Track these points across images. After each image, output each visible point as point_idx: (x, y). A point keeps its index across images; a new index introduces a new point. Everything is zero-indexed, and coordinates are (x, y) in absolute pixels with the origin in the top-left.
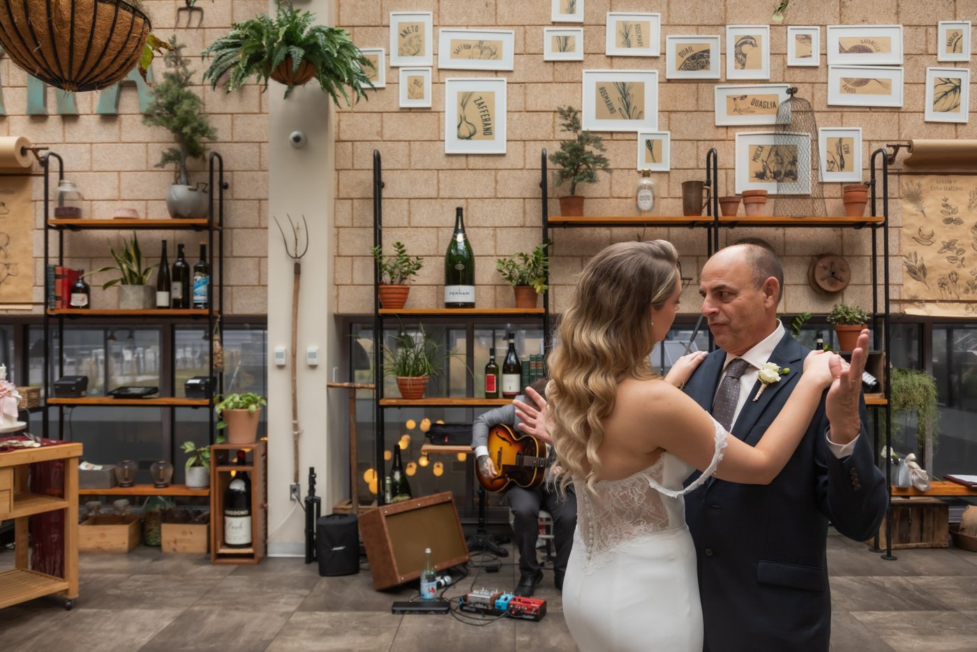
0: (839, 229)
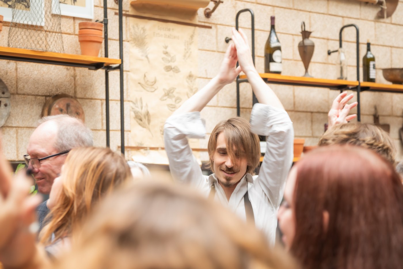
0: (72, 68)
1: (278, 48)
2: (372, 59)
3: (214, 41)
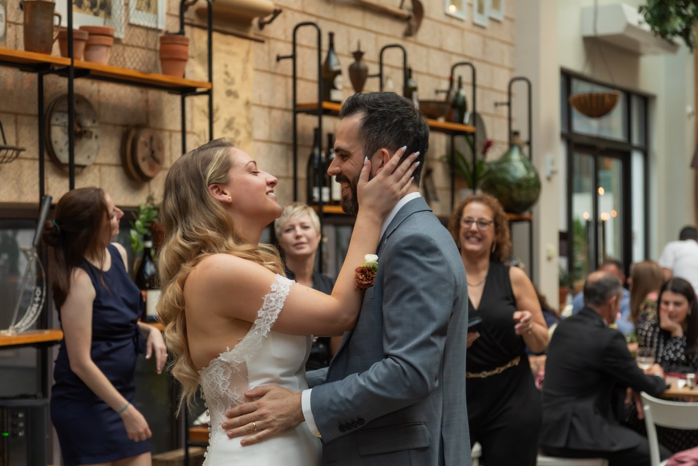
0: (144, 90)
1: (339, 72)
2: (415, 89)
3: (266, 59)
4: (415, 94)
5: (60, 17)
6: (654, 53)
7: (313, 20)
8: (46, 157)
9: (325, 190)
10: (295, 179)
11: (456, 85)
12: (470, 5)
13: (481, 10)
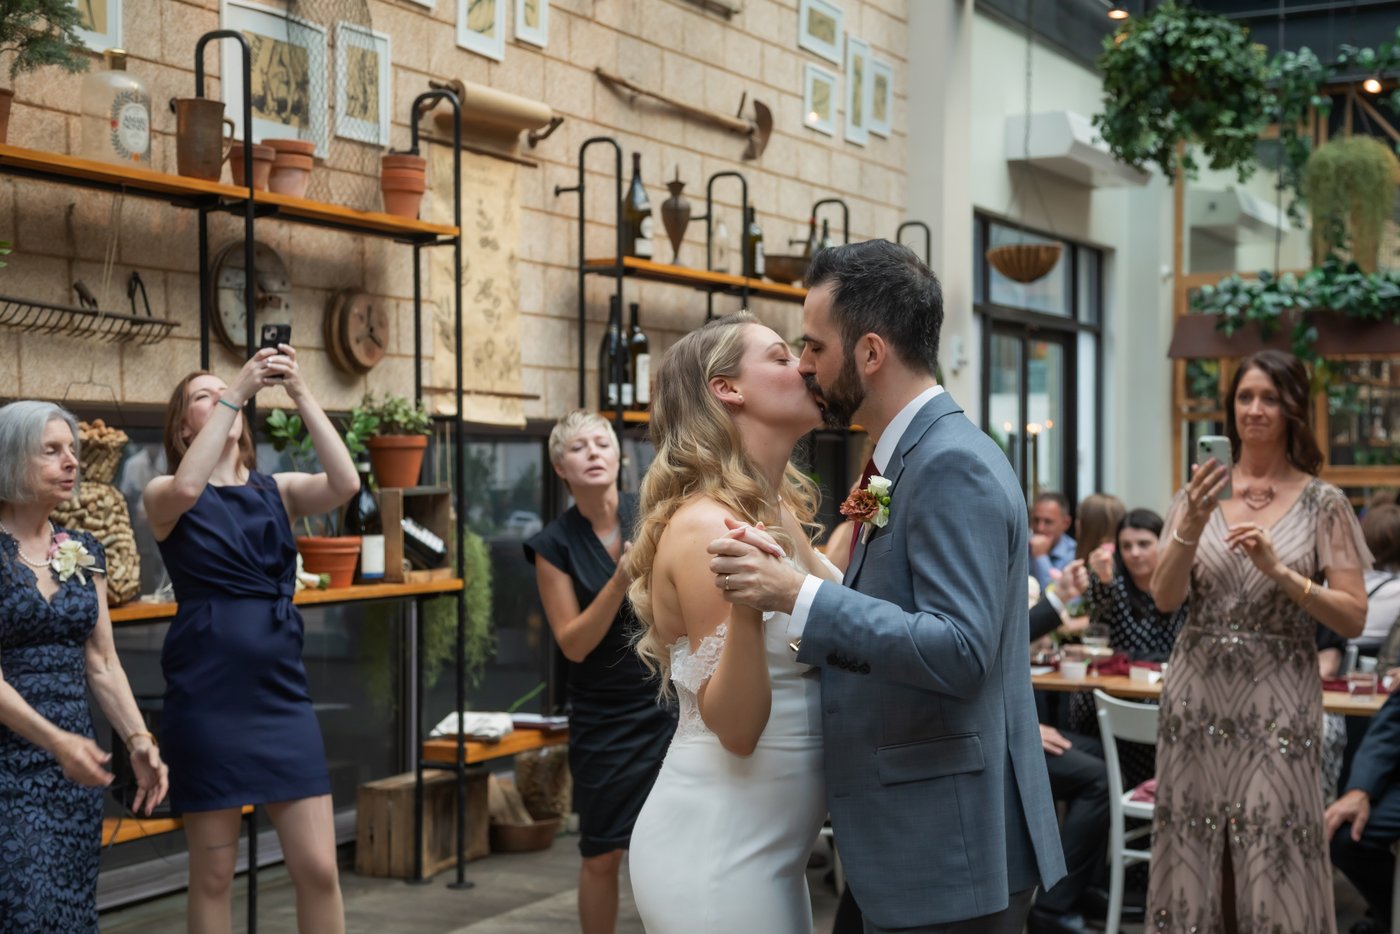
1: (648, 213)
2: (759, 238)
3: (540, 192)
4: (759, 246)
5: (232, 125)
6: (1114, 185)
7: (608, 133)
8: (211, 335)
9: (627, 388)
10: (582, 371)
11: (819, 232)
12: (842, 113)
13: (857, 120)
